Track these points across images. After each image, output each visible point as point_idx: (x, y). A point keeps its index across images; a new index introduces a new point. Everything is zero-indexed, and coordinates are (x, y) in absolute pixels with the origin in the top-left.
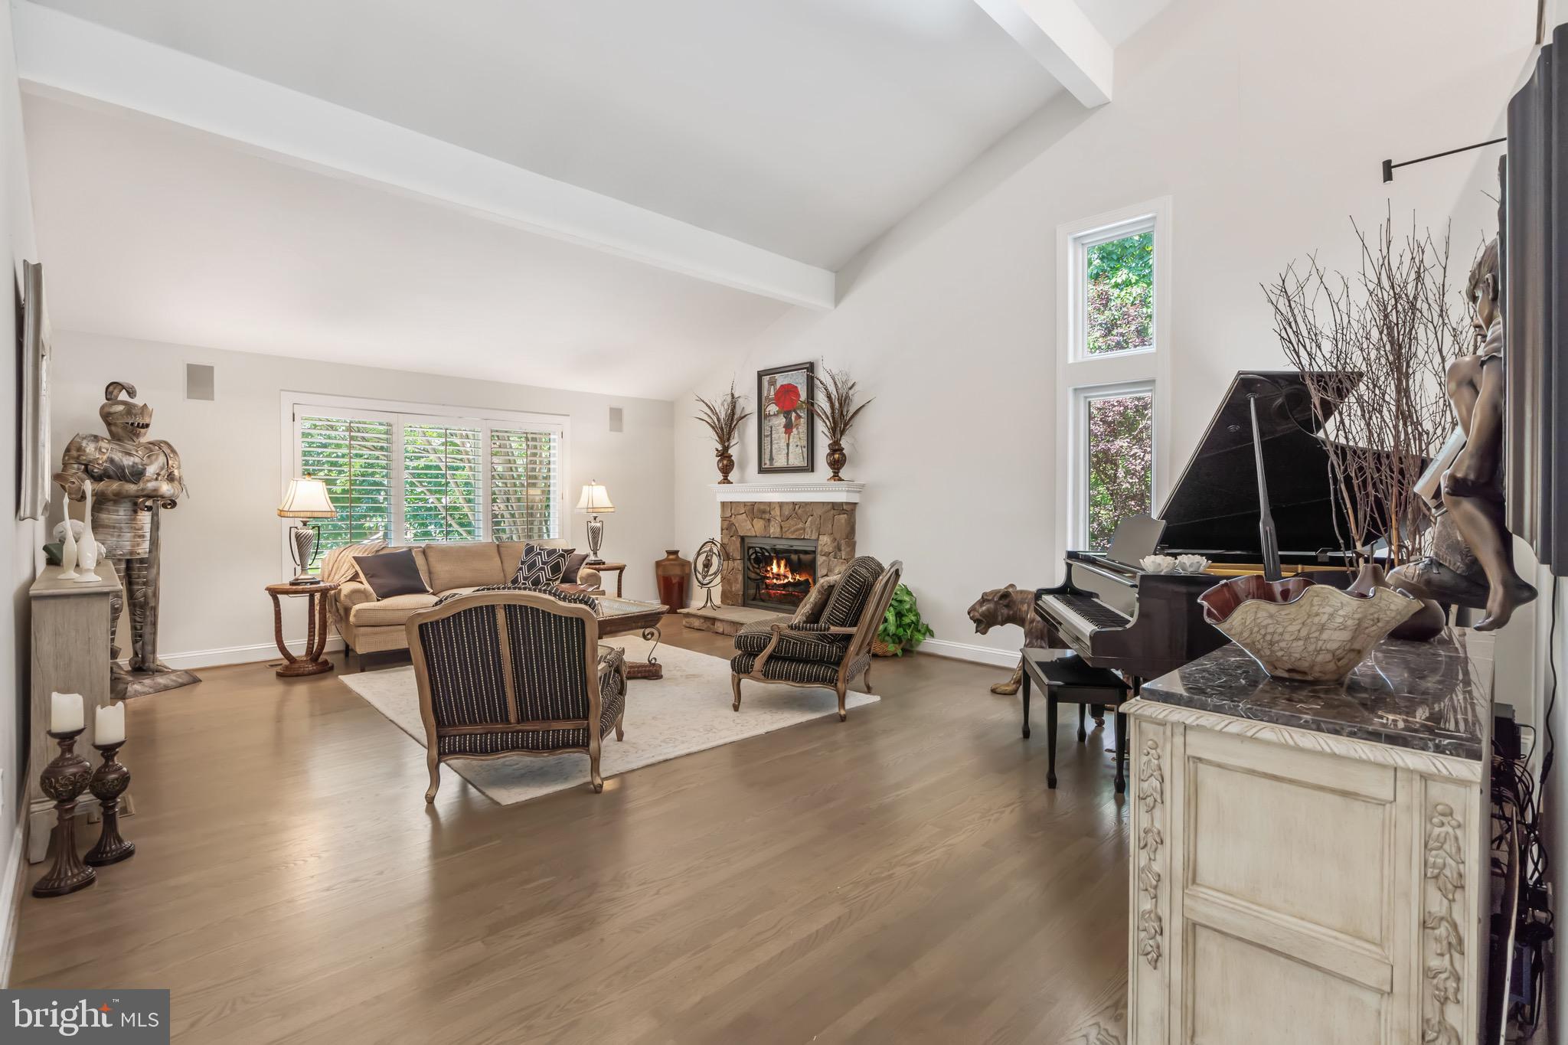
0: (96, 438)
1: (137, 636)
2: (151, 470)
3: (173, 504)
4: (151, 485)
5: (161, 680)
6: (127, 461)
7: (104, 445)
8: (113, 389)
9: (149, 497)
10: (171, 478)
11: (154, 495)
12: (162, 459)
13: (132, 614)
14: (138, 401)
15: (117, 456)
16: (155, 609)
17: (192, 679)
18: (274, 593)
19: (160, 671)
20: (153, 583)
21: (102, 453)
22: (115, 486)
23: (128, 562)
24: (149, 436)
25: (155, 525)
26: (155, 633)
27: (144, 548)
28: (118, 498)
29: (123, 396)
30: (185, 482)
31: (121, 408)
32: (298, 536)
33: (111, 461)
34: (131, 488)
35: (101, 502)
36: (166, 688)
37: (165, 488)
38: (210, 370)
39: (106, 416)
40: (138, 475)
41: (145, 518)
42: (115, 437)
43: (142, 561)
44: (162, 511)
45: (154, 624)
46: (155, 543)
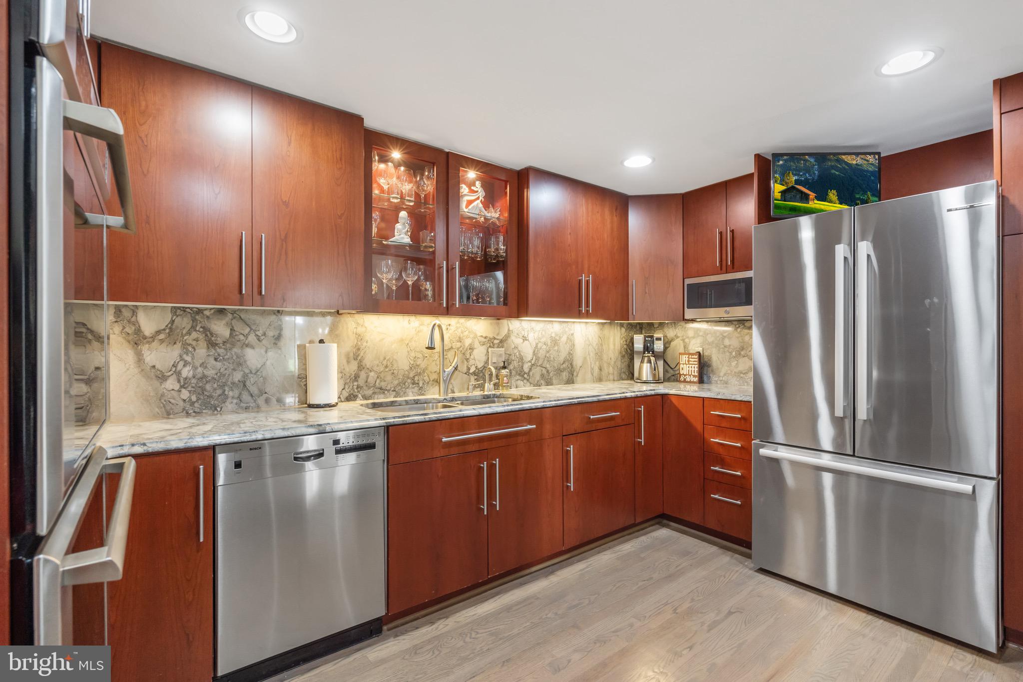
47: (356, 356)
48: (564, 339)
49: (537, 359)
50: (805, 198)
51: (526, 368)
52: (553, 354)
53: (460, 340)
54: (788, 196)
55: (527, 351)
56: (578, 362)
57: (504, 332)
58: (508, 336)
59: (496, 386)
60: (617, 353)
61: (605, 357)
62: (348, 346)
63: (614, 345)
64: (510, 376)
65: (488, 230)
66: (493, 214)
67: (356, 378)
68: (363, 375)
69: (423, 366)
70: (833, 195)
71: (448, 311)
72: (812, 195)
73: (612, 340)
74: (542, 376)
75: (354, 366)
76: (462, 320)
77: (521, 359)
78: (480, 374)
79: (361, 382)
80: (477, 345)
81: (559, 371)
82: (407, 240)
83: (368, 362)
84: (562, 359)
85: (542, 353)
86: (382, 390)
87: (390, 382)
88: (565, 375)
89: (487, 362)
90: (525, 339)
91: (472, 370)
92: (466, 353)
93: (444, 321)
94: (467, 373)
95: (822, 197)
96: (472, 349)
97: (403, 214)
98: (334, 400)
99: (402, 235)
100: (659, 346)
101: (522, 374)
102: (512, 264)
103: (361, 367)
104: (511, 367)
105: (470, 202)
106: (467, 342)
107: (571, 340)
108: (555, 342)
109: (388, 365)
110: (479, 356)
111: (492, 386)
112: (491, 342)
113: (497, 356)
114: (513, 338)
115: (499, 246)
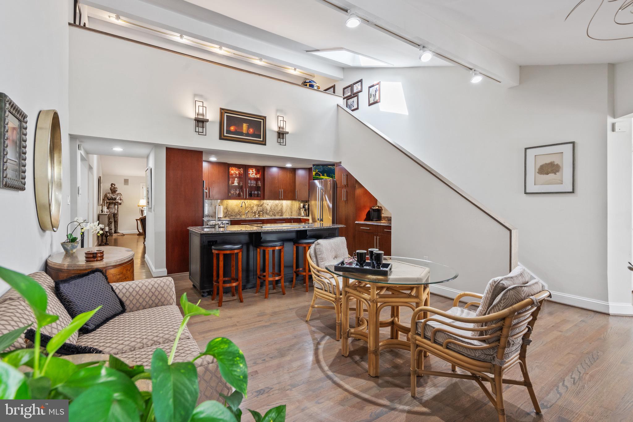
0: (109, 193)
1: (115, 227)
2: (117, 198)
3: (121, 204)
4: (117, 201)
5: (118, 234)
6: (114, 197)
7: (110, 194)
8: (112, 184)
9: (117, 203)
10: (121, 200)
11: (118, 203)
12: (119, 196)
13: (114, 223)
14: (116, 186)
15: (112, 196)
16: (118, 222)
17: (124, 235)
18: (137, 220)
19: (118, 233)
20: (117, 218)
21: (110, 195)
22: (112, 201)
23: (114, 214)
24: (117, 192)
25: (118, 208)
26: (117, 226)
27: (116, 212)
28: (112, 203)
29: (113, 186)
30: (123, 200)
31: (113, 188)
32: (141, 210)
33: (111, 197)
34: (114, 201)
35: (110, 204)
36: (119, 236)
37: (120, 201)
38: (128, 180)
39: (111, 189)
40: (115, 199)
41: (116, 206)
42: (112, 193)
43: (116, 214)
44: (119, 205)
45: (117, 225)
46: (118, 211)
47: (226, 208)
48: (280, 205)
49: (271, 210)
50: (320, 175)
51: (268, 212)
52: (276, 208)
53: (250, 205)
54: (316, 175)
55: (269, 208)
56: (284, 210)
57: (262, 203)
58: (263, 204)
59: (259, 216)
60: (297, 209)
61: (293, 210)
62: (225, 206)
63: (296, 206)
64: (263, 213)
65: (256, 180)
66: (258, 176)
67: (226, 213)
68: (228, 212)
69: (241, 211)
70: (325, 175)
71: (246, 199)
72: (321, 175)
73: (295, 205)
74: (273, 214)
75: (226, 210)
76: (251, 201)
77: (267, 210)
78: (255, 213)
79: (227, 214)
80: (254, 206)
81: (278, 213)
82: (237, 184)
83: (229, 210)
84: (279, 210)
85: (273, 208)
86: (232, 216)
87: (233, 214)
88: (280, 214)
89: (257, 210)
90: (268, 205)
91: (253, 212)
92: (252, 208)
93: (246, 201)
94: (252, 212)
95: (323, 175)
96: (253, 207)
97: (236, 179)
98: (222, 217)
99: (236, 184)
100: (307, 206)
101: (267, 213)
102: (262, 189)
103: (227, 211)
104: (264, 211)
105: (252, 174)
106: (252, 205)
107: (282, 205)
108: (277, 205)
109: (233, 210)
110: (255, 209)
111: (257, 216)
112: (258, 206)
113: (260, 209)
114: (264, 204)
115: (260, 184)
